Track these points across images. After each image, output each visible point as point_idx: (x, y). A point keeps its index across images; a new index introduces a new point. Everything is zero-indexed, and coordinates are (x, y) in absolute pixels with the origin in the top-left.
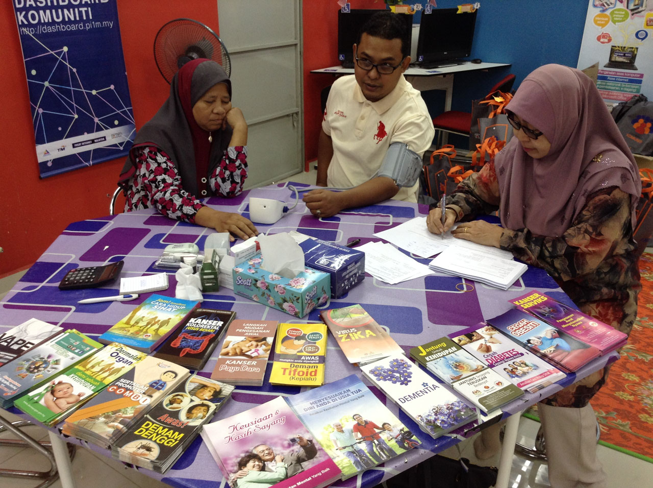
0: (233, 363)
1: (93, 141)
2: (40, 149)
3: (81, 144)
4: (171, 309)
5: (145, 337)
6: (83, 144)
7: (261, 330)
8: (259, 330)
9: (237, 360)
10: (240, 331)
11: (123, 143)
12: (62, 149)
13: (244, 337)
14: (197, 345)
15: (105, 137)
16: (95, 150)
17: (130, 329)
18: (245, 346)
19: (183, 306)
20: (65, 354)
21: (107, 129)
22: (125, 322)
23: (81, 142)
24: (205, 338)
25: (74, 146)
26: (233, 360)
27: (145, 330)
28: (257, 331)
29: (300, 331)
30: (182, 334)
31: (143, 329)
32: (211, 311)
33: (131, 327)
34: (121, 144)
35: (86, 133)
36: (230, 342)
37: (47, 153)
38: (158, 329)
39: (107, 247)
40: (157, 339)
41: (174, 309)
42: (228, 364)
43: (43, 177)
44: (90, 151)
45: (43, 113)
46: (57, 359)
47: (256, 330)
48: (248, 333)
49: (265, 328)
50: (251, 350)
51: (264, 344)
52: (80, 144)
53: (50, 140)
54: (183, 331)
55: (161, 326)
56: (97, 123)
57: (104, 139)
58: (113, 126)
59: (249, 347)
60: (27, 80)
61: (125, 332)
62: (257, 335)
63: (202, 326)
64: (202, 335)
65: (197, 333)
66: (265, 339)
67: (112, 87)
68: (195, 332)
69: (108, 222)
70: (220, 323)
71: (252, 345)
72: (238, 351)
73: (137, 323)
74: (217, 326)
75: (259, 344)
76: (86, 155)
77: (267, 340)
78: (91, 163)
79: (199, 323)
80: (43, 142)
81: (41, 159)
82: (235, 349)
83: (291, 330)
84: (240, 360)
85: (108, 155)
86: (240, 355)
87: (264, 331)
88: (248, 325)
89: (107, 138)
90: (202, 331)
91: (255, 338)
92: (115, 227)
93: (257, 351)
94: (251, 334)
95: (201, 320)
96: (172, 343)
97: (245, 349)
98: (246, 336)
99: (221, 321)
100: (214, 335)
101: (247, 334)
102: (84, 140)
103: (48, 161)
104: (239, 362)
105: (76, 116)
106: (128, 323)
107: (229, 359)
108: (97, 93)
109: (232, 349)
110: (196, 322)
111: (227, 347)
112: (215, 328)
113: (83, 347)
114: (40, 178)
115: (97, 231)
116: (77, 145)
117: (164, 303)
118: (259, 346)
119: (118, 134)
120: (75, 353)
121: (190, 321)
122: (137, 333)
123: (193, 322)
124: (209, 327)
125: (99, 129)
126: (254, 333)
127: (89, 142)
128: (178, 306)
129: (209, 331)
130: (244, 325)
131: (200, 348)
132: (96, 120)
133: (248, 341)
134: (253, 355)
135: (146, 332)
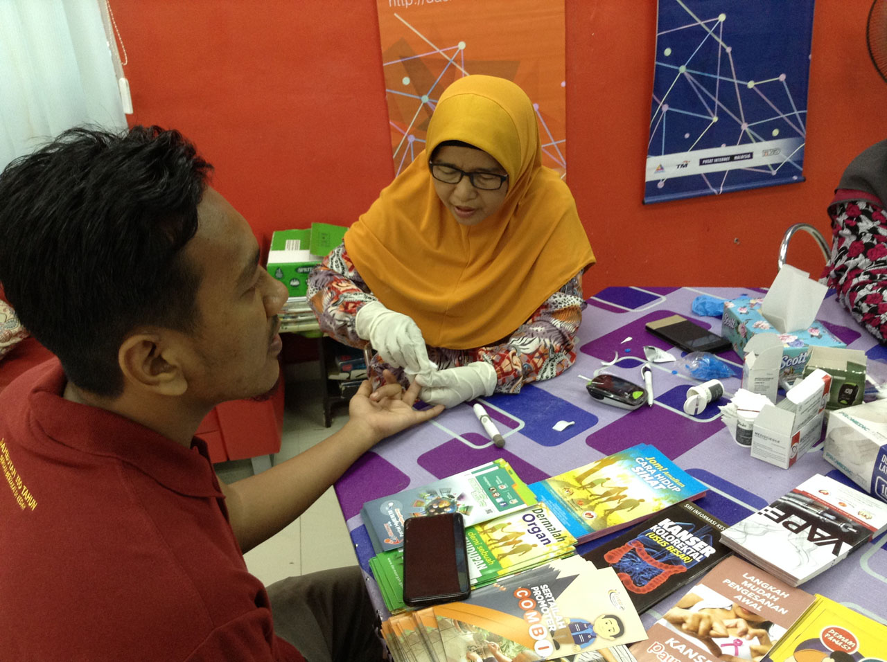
0: (678, 647)
1: (732, 158)
2: (652, 162)
3: (714, 160)
4: (657, 482)
5: (584, 517)
6: (716, 160)
7: (772, 601)
8: (767, 600)
9: (689, 645)
10: (731, 584)
11: (779, 164)
12: (683, 166)
13: (731, 602)
14: (646, 575)
15: (751, 154)
16: (732, 172)
17: (575, 490)
18: (722, 623)
19: (678, 486)
20: (481, 500)
21: (758, 141)
22: (577, 476)
23: (714, 158)
24: (666, 568)
25: (701, 162)
26: (683, 641)
27: (592, 504)
28: (762, 601)
29: (854, 641)
30: (634, 543)
31: (594, 500)
32: (707, 519)
33: (579, 488)
34: (775, 166)
35: (724, 146)
36: (700, 600)
37: (661, 168)
38: (611, 511)
39: (629, 339)
40: (598, 528)
41: (661, 486)
42: (668, 647)
43: (647, 203)
44: (725, 172)
45: (668, 112)
46: (469, 505)
47: (762, 597)
48: (744, 596)
49: (782, 602)
50: (727, 637)
51: (760, 637)
52: (711, 161)
53: (669, 151)
54: (640, 536)
55: (619, 508)
56: (745, 131)
57: (749, 156)
58: (769, 137)
59: (727, 627)
60: (656, 63)
61: (565, 493)
62: (758, 609)
63: (675, 542)
64: (665, 559)
65: (659, 552)
66: (766, 625)
67: (782, 77)
68: (658, 547)
69: (658, 297)
70: (709, 551)
71: (736, 626)
72: (703, 626)
73: (592, 485)
74: (700, 554)
75: (752, 631)
76: (715, 178)
77: (772, 629)
78: (721, 189)
79: (674, 533)
80: (658, 153)
81: (650, 176)
82: (700, 620)
83: (837, 630)
84: (696, 649)
85: (749, 181)
86: (701, 638)
87: (776, 608)
88: (752, 578)
89: (754, 156)
90: (669, 552)
91: (750, 613)
92: (659, 309)
93: (737, 644)
94: (748, 602)
95: (681, 528)
96: (609, 553)
97: (718, 629)
98: (736, 600)
99: (713, 547)
100: (685, 569)
101: (739, 598)
102: (719, 155)
103: (658, 181)
104: (690, 651)
105: (715, 119)
106: (579, 480)
107: (677, 637)
108: (755, 86)
109: (694, 616)
110: (669, 530)
111: (687, 608)
112: (695, 556)
113: (509, 497)
114: (643, 203)
115: (633, 308)
116: (706, 162)
117: (654, 468)
118: (748, 636)
119: (774, 151)
120: (495, 503)
121: (660, 524)
122: (580, 502)
123: (666, 527)
124: (685, 549)
125: (746, 140)
126: (755, 602)
127: (725, 159)
128: (672, 482)
129: (682, 557)
130: (744, 576)
131: (647, 584)
132: (745, 127)
133: (733, 615)
134: (725, 651)
135: (593, 508)
